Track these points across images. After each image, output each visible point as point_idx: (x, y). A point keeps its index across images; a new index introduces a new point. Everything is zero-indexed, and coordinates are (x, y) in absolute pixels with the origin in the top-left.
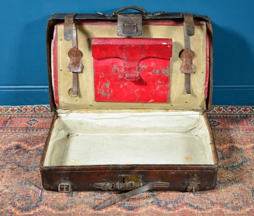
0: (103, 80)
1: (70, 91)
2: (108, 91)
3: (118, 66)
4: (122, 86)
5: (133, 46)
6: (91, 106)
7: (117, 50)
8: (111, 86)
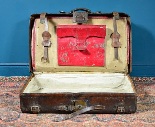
0: (63, 51)
1: (43, 59)
2: (66, 59)
3: (73, 43)
4: (75, 56)
5: (82, 29)
6: (55, 68)
7: (72, 31)
8: (68, 55)
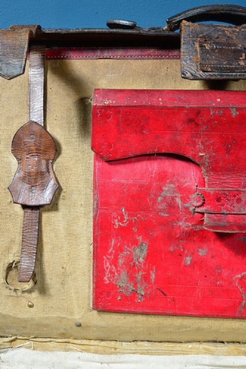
0: (125, 233)
1: (13, 273)
2: (139, 276)
3: (180, 189)
4: (188, 260)
5: (234, 113)
6: (79, 325)
7: (179, 126)
8: (152, 257)
